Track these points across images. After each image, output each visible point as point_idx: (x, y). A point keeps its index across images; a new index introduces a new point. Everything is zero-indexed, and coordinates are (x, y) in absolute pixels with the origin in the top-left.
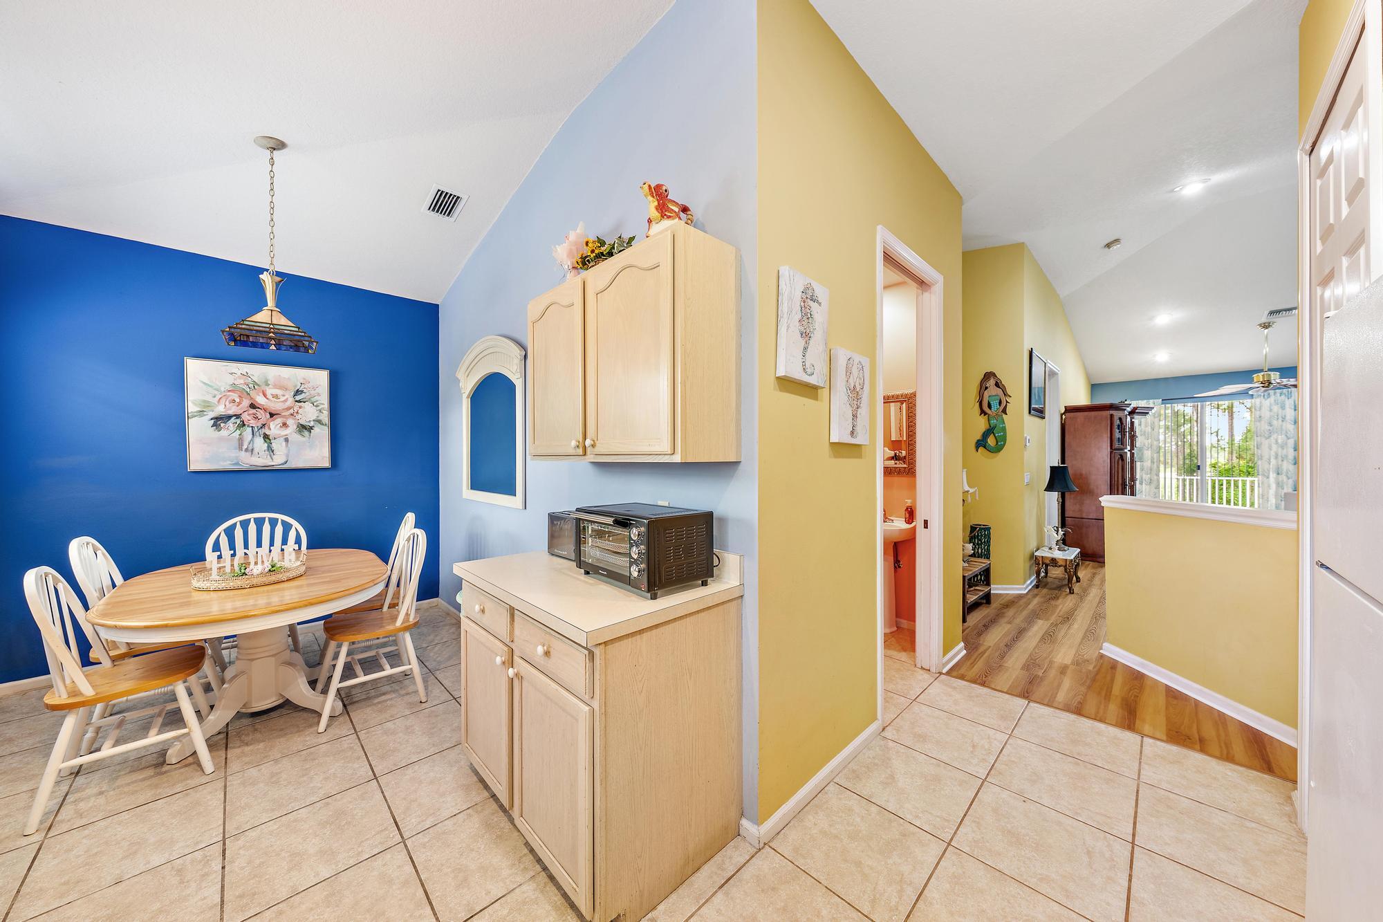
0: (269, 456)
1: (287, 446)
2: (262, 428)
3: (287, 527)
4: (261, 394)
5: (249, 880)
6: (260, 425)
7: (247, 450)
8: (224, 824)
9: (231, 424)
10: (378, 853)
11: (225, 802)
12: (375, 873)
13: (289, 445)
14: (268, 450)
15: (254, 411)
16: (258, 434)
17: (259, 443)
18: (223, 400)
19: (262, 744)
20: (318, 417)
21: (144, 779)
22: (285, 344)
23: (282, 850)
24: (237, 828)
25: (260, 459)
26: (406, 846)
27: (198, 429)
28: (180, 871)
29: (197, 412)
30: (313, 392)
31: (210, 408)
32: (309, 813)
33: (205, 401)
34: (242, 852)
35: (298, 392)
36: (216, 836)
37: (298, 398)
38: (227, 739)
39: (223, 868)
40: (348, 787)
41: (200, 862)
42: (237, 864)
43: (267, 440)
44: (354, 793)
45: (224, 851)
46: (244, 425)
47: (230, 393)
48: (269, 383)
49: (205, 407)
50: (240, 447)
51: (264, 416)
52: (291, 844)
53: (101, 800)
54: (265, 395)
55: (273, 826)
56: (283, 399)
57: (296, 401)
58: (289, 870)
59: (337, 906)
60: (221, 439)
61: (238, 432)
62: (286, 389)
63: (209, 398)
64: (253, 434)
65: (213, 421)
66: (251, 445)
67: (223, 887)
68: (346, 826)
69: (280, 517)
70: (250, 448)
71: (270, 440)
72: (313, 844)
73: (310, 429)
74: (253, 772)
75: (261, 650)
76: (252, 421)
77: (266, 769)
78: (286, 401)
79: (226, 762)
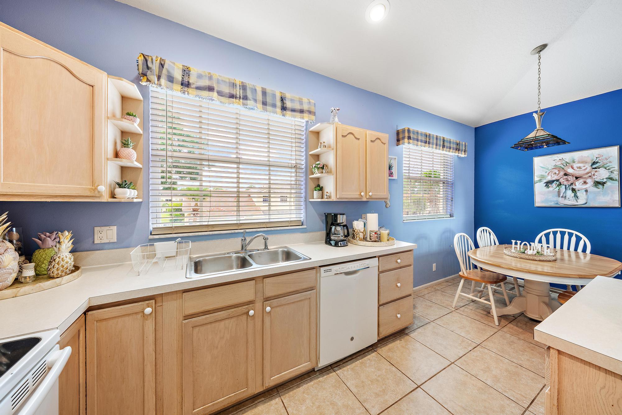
0: (575, 200)
1: (587, 194)
2: (571, 185)
3: (578, 239)
4: (570, 168)
5: (471, 360)
6: (569, 183)
7: (562, 197)
8: (484, 341)
9: (554, 185)
10: (512, 400)
11: (491, 336)
12: (502, 403)
13: (588, 194)
14: (575, 196)
15: (566, 177)
16: (568, 188)
17: (570, 193)
18: (551, 173)
19: (521, 330)
20: (609, 176)
21: (482, 314)
22: (551, 143)
23: (487, 363)
24: (485, 346)
25: (570, 201)
26: (525, 411)
27: (539, 188)
28: (463, 341)
29: (538, 180)
30: (605, 161)
31: (544, 178)
32: (508, 363)
33: (542, 175)
34: (478, 352)
35: (594, 163)
36: (479, 342)
37: (594, 166)
38: (514, 320)
39: (470, 351)
40: (532, 370)
41: (468, 344)
42: (474, 353)
43: (574, 192)
44: (532, 375)
45: (476, 347)
46: (561, 184)
47: (554, 170)
48: (575, 161)
49: (542, 178)
50: (559, 195)
51: (571, 179)
52: (491, 365)
53: (470, 311)
54: (572, 168)
55: (493, 355)
56: (584, 168)
57: (593, 168)
58: (482, 370)
59: (480, 394)
60: (549, 192)
61: (558, 188)
62: (586, 163)
63: (544, 173)
64: (566, 189)
65: (545, 184)
66: (565, 194)
67: (465, 354)
68: (513, 380)
69: (575, 232)
70: (564, 195)
71: (576, 191)
72: (497, 372)
73: (603, 184)
74: (508, 336)
75: (535, 291)
76: (565, 182)
77: (513, 338)
78: (586, 169)
79: (505, 326)
